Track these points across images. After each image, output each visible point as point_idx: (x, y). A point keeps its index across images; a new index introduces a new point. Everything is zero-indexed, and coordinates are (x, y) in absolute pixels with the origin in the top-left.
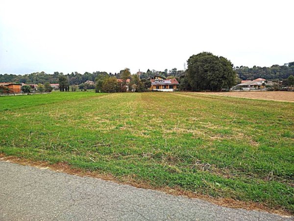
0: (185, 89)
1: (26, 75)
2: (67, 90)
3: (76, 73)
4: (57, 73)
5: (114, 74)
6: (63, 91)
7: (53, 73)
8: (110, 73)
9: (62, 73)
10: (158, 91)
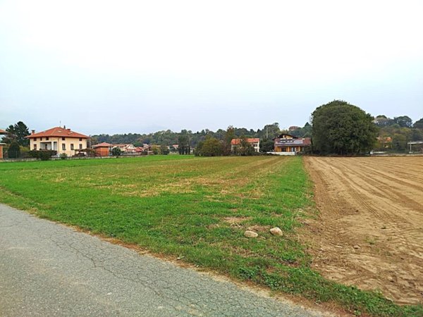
0: (310, 152)
1: (151, 135)
2: (188, 152)
3: (207, 130)
4: (185, 130)
5: (256, 131)
6: (183, 154)
7: (180, 132)
8: (252, 130)
9: (190, 132)
10: (273, 155)
